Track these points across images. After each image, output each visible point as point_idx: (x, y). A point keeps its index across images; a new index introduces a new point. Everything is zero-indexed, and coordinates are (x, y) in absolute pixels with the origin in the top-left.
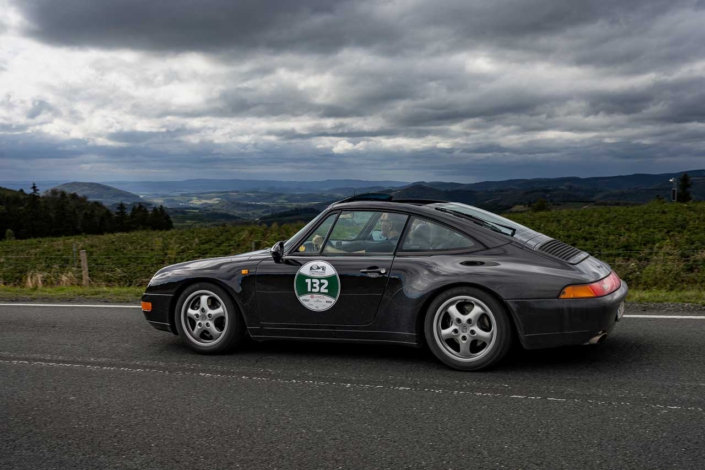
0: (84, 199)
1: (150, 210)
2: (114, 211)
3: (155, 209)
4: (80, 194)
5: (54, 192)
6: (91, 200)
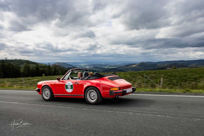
5: (53, 65)
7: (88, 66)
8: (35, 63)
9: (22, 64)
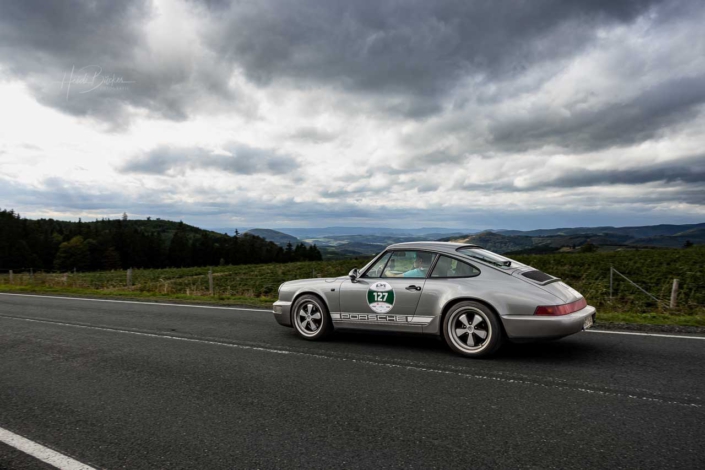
0: (263, 240)
1: (308, 247)
2: (285, 248)
3: (311, 247)
4: (261, 236)
5: (246, 235)
6: (268, 240)
7: (336, 239)
8: (196, 230)
9: (164, 231)
